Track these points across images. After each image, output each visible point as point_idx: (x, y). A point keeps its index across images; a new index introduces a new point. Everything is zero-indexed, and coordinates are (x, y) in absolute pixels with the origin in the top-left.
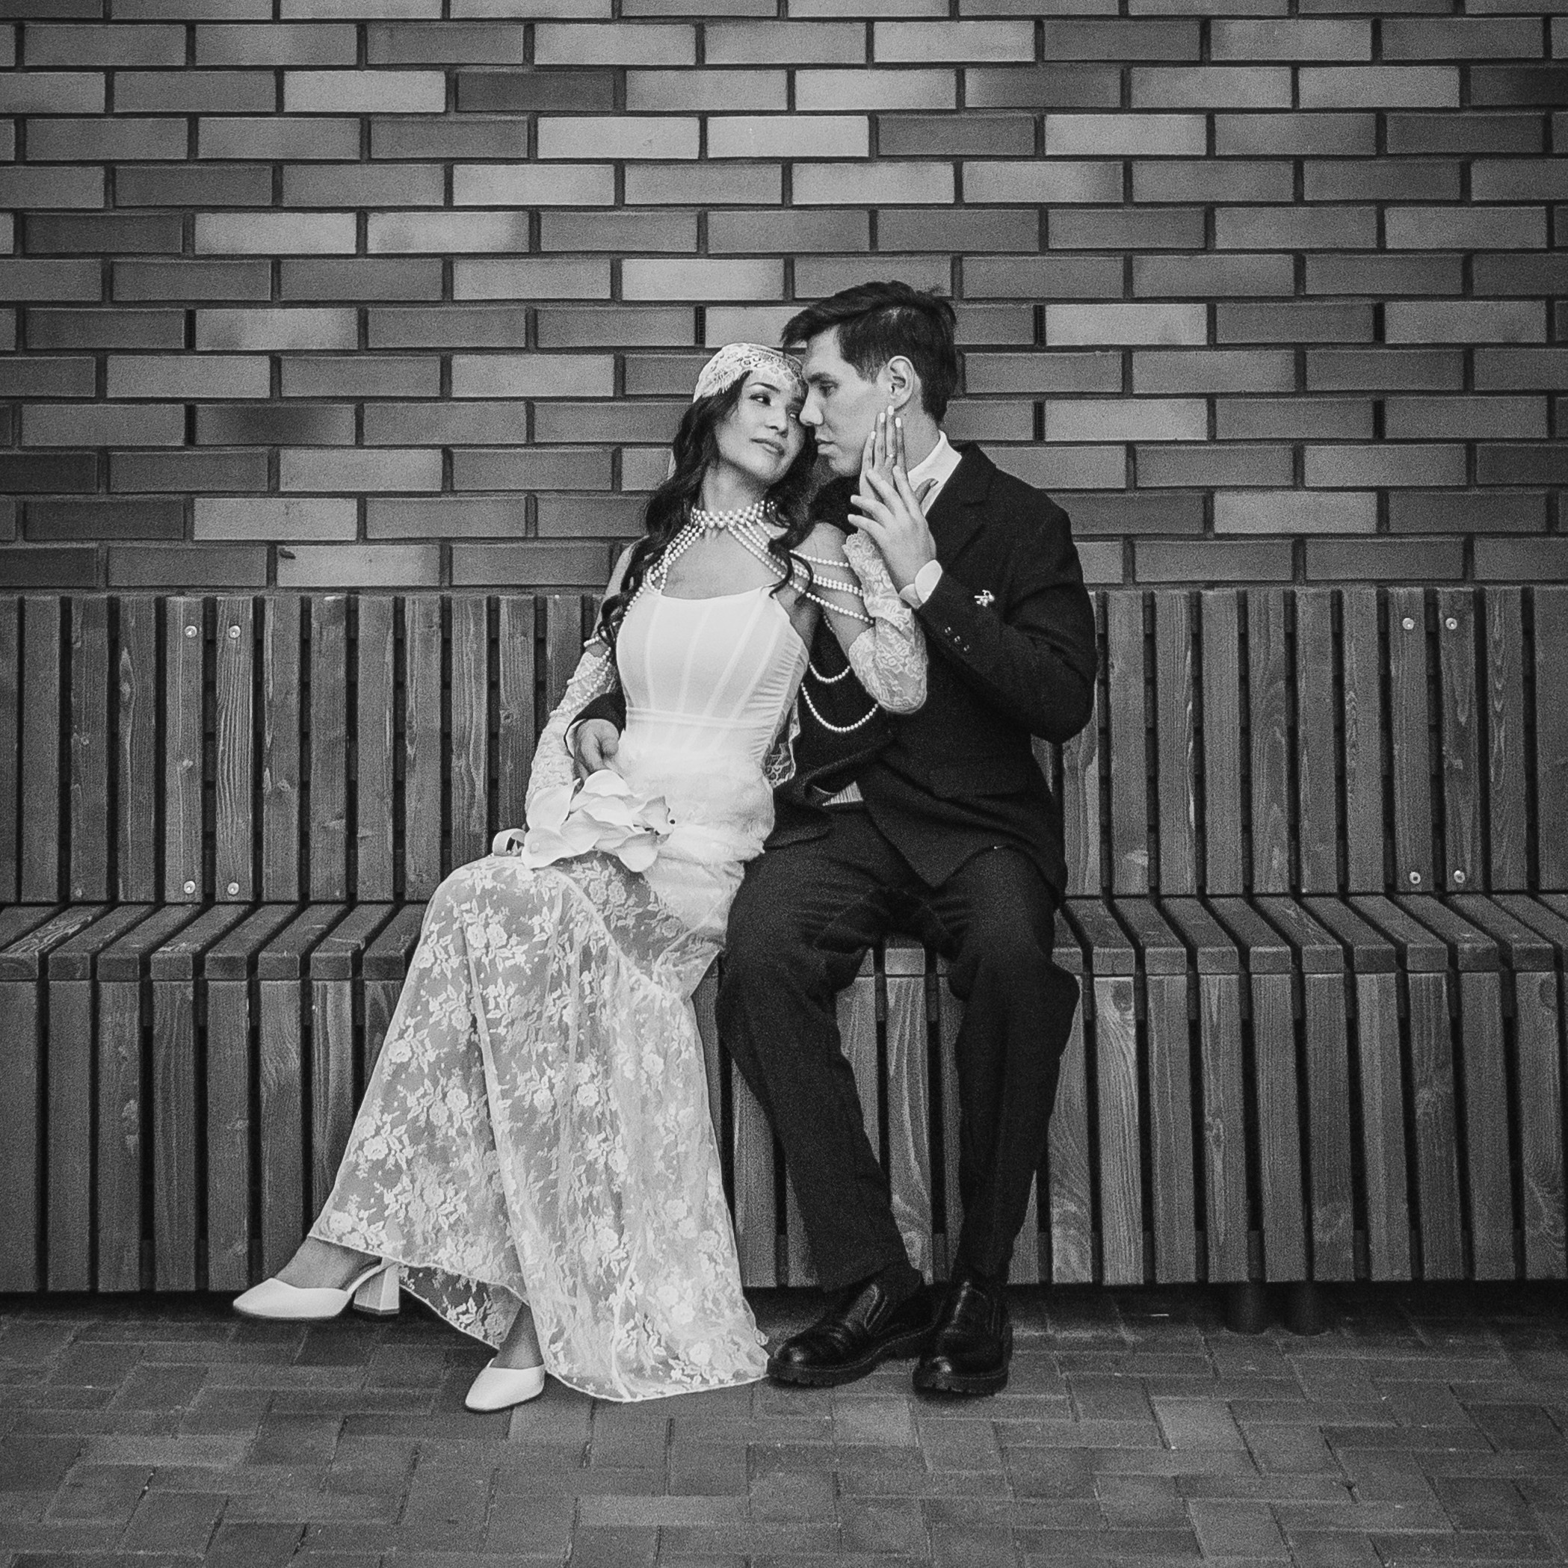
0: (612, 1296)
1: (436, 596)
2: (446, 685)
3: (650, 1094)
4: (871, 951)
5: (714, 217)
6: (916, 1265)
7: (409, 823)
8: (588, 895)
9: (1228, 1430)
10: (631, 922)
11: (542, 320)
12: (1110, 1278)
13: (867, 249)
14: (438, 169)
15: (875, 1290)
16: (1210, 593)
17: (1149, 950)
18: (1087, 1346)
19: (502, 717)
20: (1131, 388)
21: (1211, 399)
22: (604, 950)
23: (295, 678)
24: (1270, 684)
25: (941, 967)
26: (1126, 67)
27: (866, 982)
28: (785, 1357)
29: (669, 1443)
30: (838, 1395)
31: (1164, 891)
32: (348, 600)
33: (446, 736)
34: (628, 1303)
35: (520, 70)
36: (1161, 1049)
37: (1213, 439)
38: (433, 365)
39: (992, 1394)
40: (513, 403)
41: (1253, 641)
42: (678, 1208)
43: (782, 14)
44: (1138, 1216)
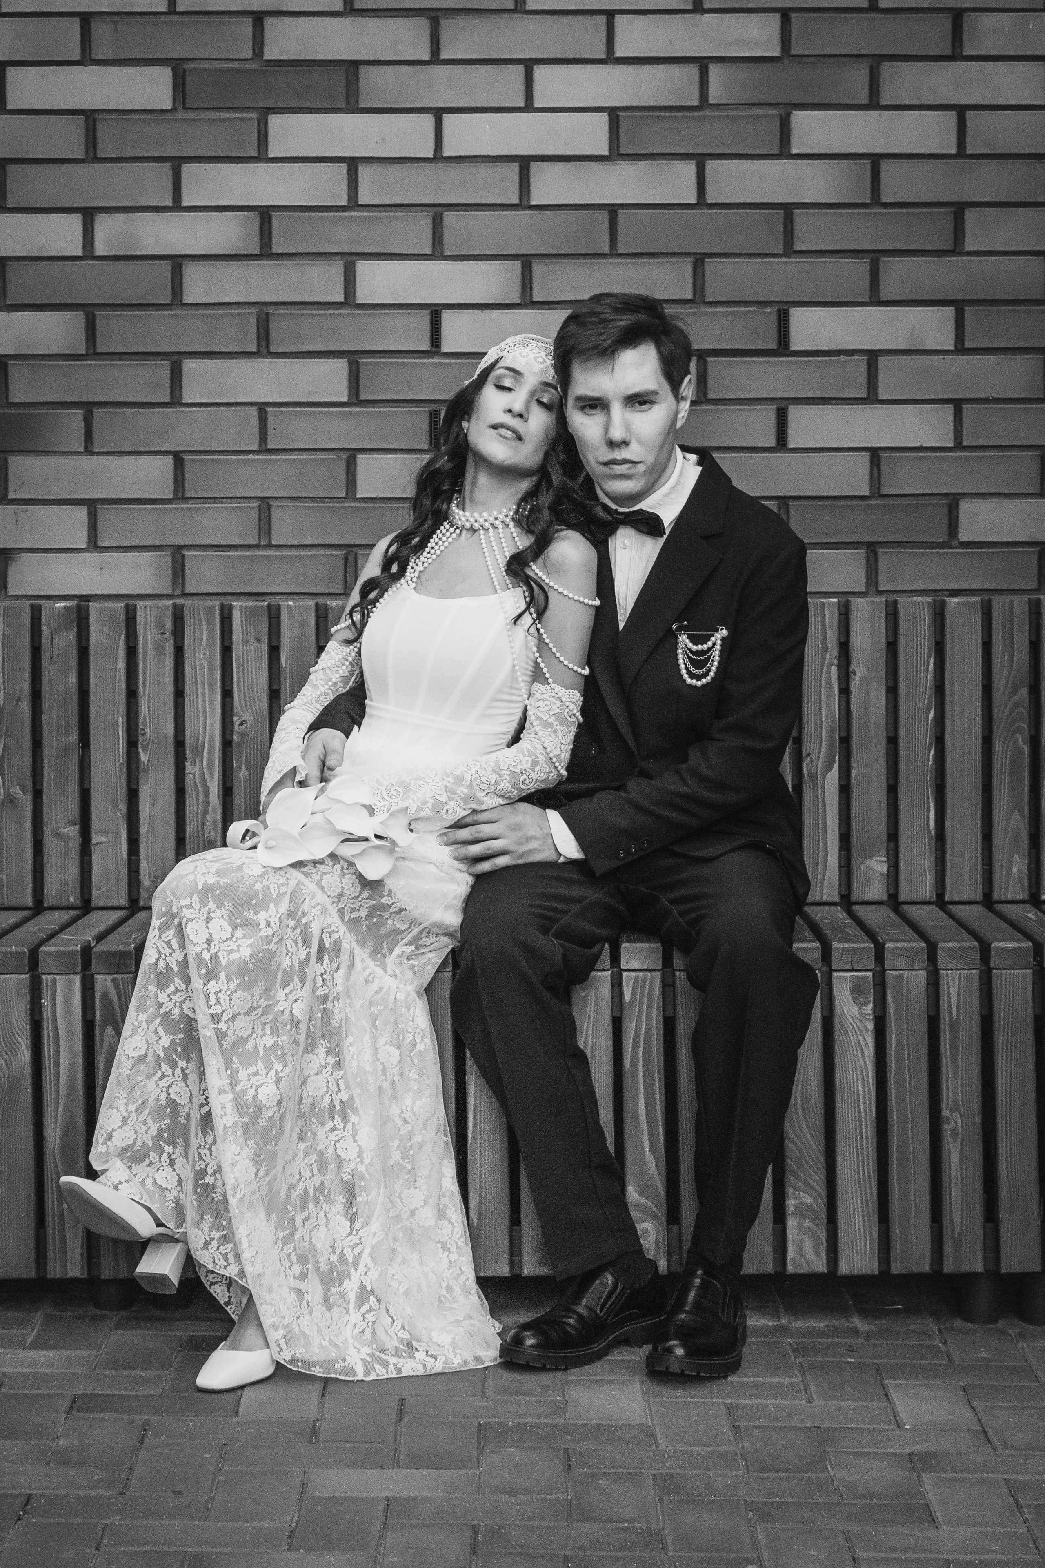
0: (346, 1282)
1: (168, 603)
2: (179, 693)
3: (386, 1085)
4: (607, 945)
5: (450, 218)
6: (650, 1255)
7: (144, 829)
8: (322, 888)
9: (962, 1413)
10: (364, 913)
11: (274, 326)
12: (844, 1268)
13: (607, 251)
14: (166, 169)
15: (609, 1278)
16: (955, 600)
17: (889, 945)
18: (821, 1334)
19: (237, 723)
20: (876, 394)
21: (958, 404)
22: (337, 943)
23: (26, 685)
24: (1015, 689)
25: (678, 961)
26: (875, 63)
27: (603, 977)
28: (518, 1341)
29: (399, 1420)
30: (571, 1377)
31: (902, 897)
32: (78, 607)
33: (180, 744)
34: (362, 1287)
35: (248, 65)
36: (899, 1044)
37: (959, 445)
38: (164, 370)
39: (726, 1377)
40: (246, 408)
41: (998, 647)
42: (416, 1197)
43: (519, 8)
44: (873, 1209)
